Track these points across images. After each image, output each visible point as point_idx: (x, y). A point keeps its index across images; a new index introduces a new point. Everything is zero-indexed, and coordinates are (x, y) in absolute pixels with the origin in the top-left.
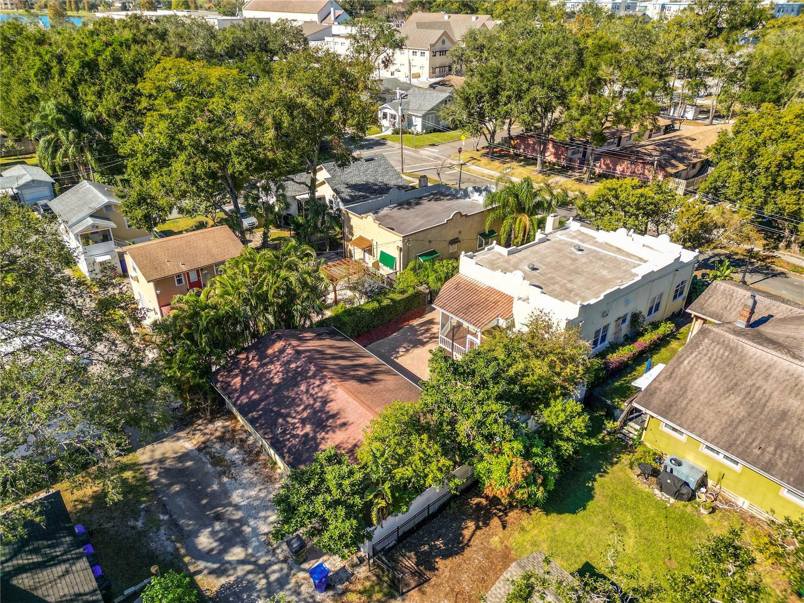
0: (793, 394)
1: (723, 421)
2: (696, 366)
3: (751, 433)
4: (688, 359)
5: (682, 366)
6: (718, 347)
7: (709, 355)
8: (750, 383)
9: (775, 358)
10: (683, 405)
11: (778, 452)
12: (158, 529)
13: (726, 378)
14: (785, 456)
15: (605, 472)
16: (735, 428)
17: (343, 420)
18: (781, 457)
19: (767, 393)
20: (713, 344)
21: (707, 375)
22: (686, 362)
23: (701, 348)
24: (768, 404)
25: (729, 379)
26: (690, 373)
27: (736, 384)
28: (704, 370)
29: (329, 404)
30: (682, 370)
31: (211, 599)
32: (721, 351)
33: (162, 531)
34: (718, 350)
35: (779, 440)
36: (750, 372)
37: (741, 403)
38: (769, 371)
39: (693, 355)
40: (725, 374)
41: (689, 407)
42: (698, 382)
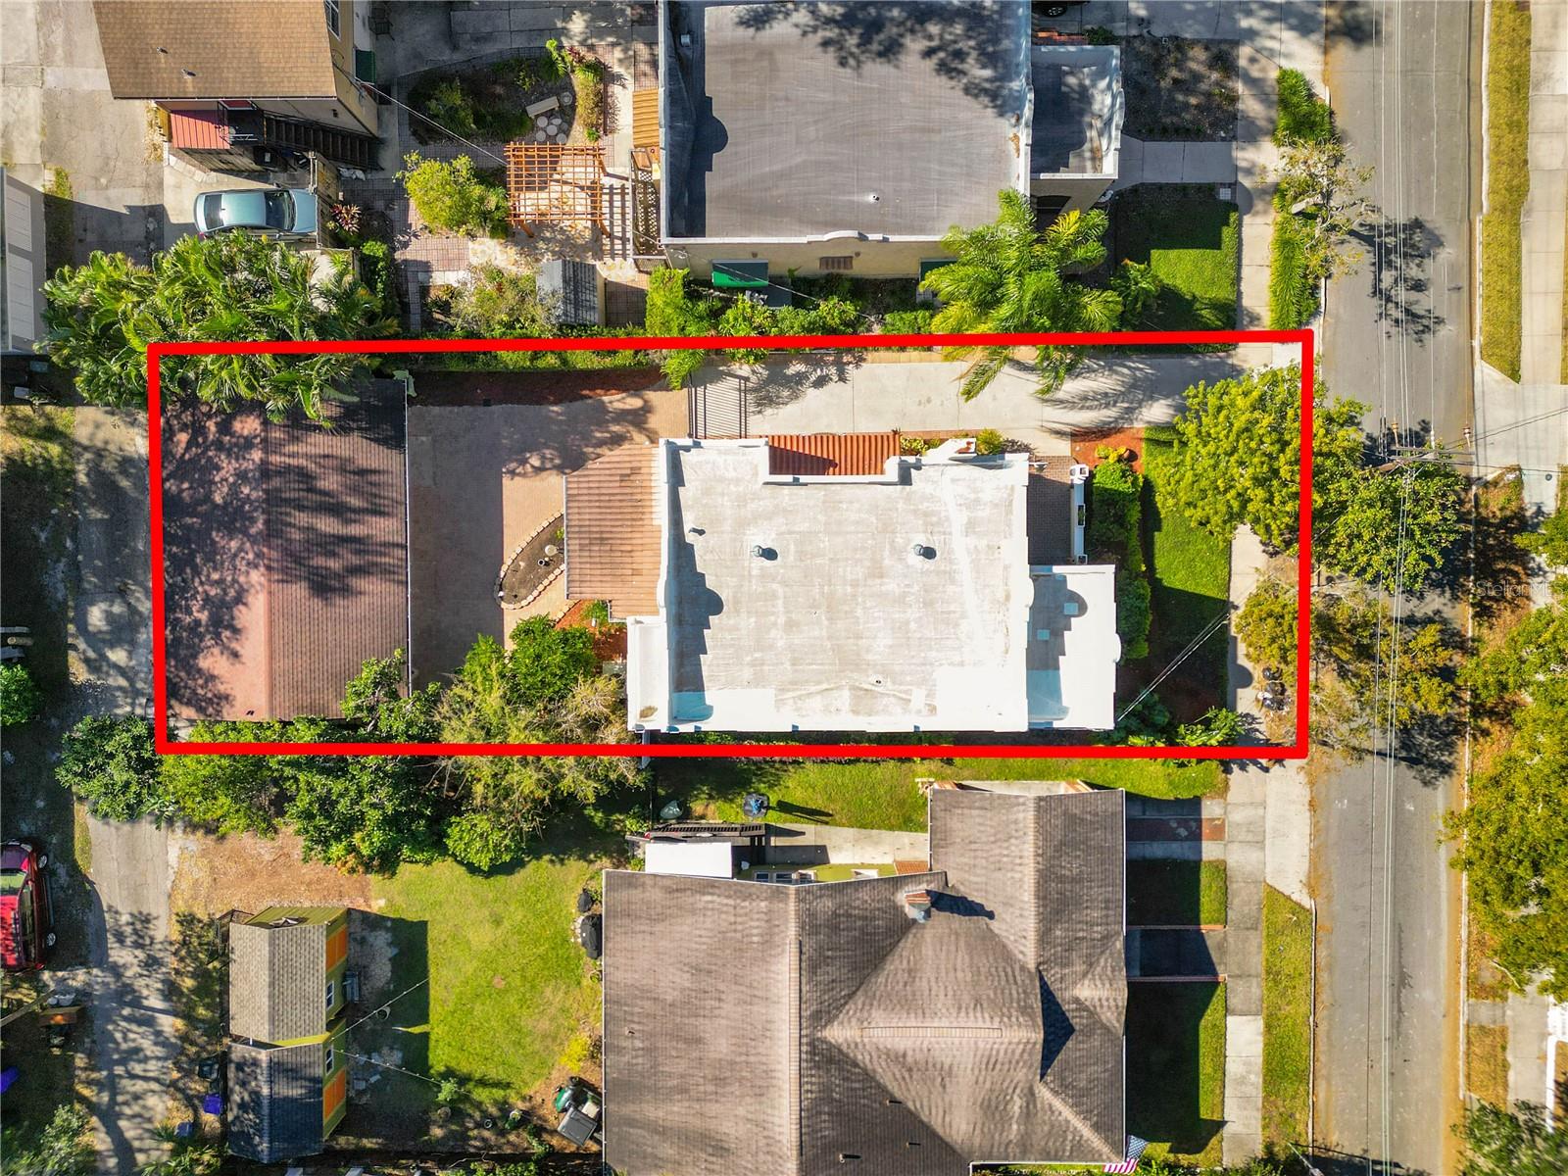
0: (734, 1041)
1: (644, 982)
2: (709, 913)
3: (648, 1015)
4: (715, 898)
5: (698, 897)
6: (763, 924)
7: (739, 920)
8: (722, 987)
9: (785, 1000)
10: (637, 928)
11: (640, 1053)
12: (58, 561)
13: (711, 955)
14: (640, 1060)
15: (562, 861)
16: (642, 998)
17: (238, 648)
18: (637, 1057)
19: (717, 1012)
20: (762, 916)
21: (703, 933)
22: (709, 898)
23: (747, 904)
24: (701, 1019)
25: (714, 960)
26: (693, 912)
27: (710, 972)
28: (708, 925)
29: (241, 607)
30: (691, 900)
31: (73, 686)
32: (755, 931)
33: (62, 565)
34: (755, 928)
35: (656, 1048)
36: (741, 981)
37: (683, 990)
38: (756, 1000)
39: (725, 901)
40: (719, 953)
41: (640, 936)
42: (686, 928)
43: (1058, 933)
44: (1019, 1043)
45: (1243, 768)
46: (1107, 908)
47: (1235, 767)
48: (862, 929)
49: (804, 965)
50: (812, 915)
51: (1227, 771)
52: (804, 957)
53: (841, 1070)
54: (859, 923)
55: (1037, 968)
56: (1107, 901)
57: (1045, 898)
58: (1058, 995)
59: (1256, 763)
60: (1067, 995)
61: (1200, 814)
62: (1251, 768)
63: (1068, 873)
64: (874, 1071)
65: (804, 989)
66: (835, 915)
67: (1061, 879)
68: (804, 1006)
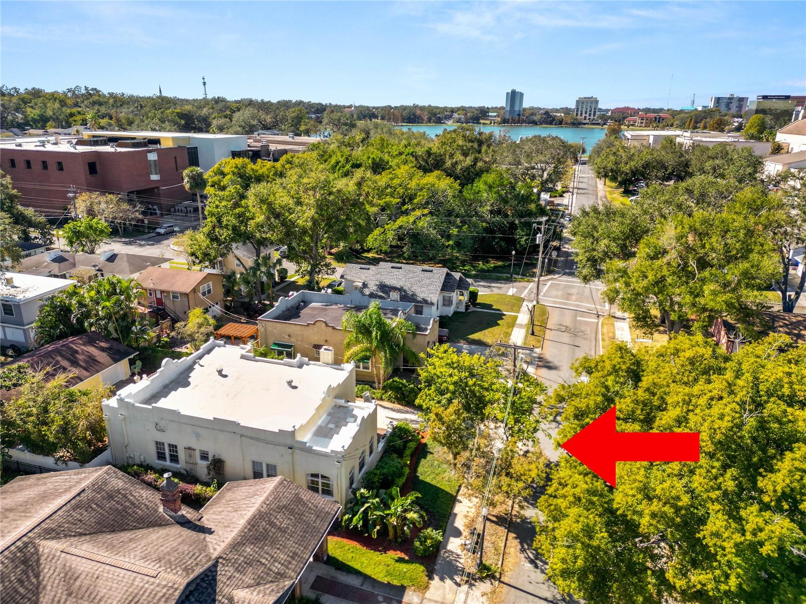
2: (49, 484)
4: (61, 477)
5: (52, 478)
20: (78, 480)
21: (34, 493)
22: (58, 478)
23: (75, 476)
26: (41, 485)
28: (42, 489)
32: (65, 487)
34: (67, 486)
43: (248, 550)
44: (165, 586)
45: (442, 579)
46: (293, 558)
47: (436, 578)
48: (126, 507)
49: (73, 502)
50: (105, 483)
51: (431, 578)
52: (78, 498)
53: (25, 572)
54: (127, 504)
55: (217, 559)
56: (295, 554)
57: (253, 526)
58: (220, 585)
59: (452, 579)
60: (226, 590)
61: (402, 598)
62: (448, 582)
63: (278, 523)
64: (44, 588)
65: (59, 513)
66: (118, 491)
67: (272, 524)
68: (48, 521)
